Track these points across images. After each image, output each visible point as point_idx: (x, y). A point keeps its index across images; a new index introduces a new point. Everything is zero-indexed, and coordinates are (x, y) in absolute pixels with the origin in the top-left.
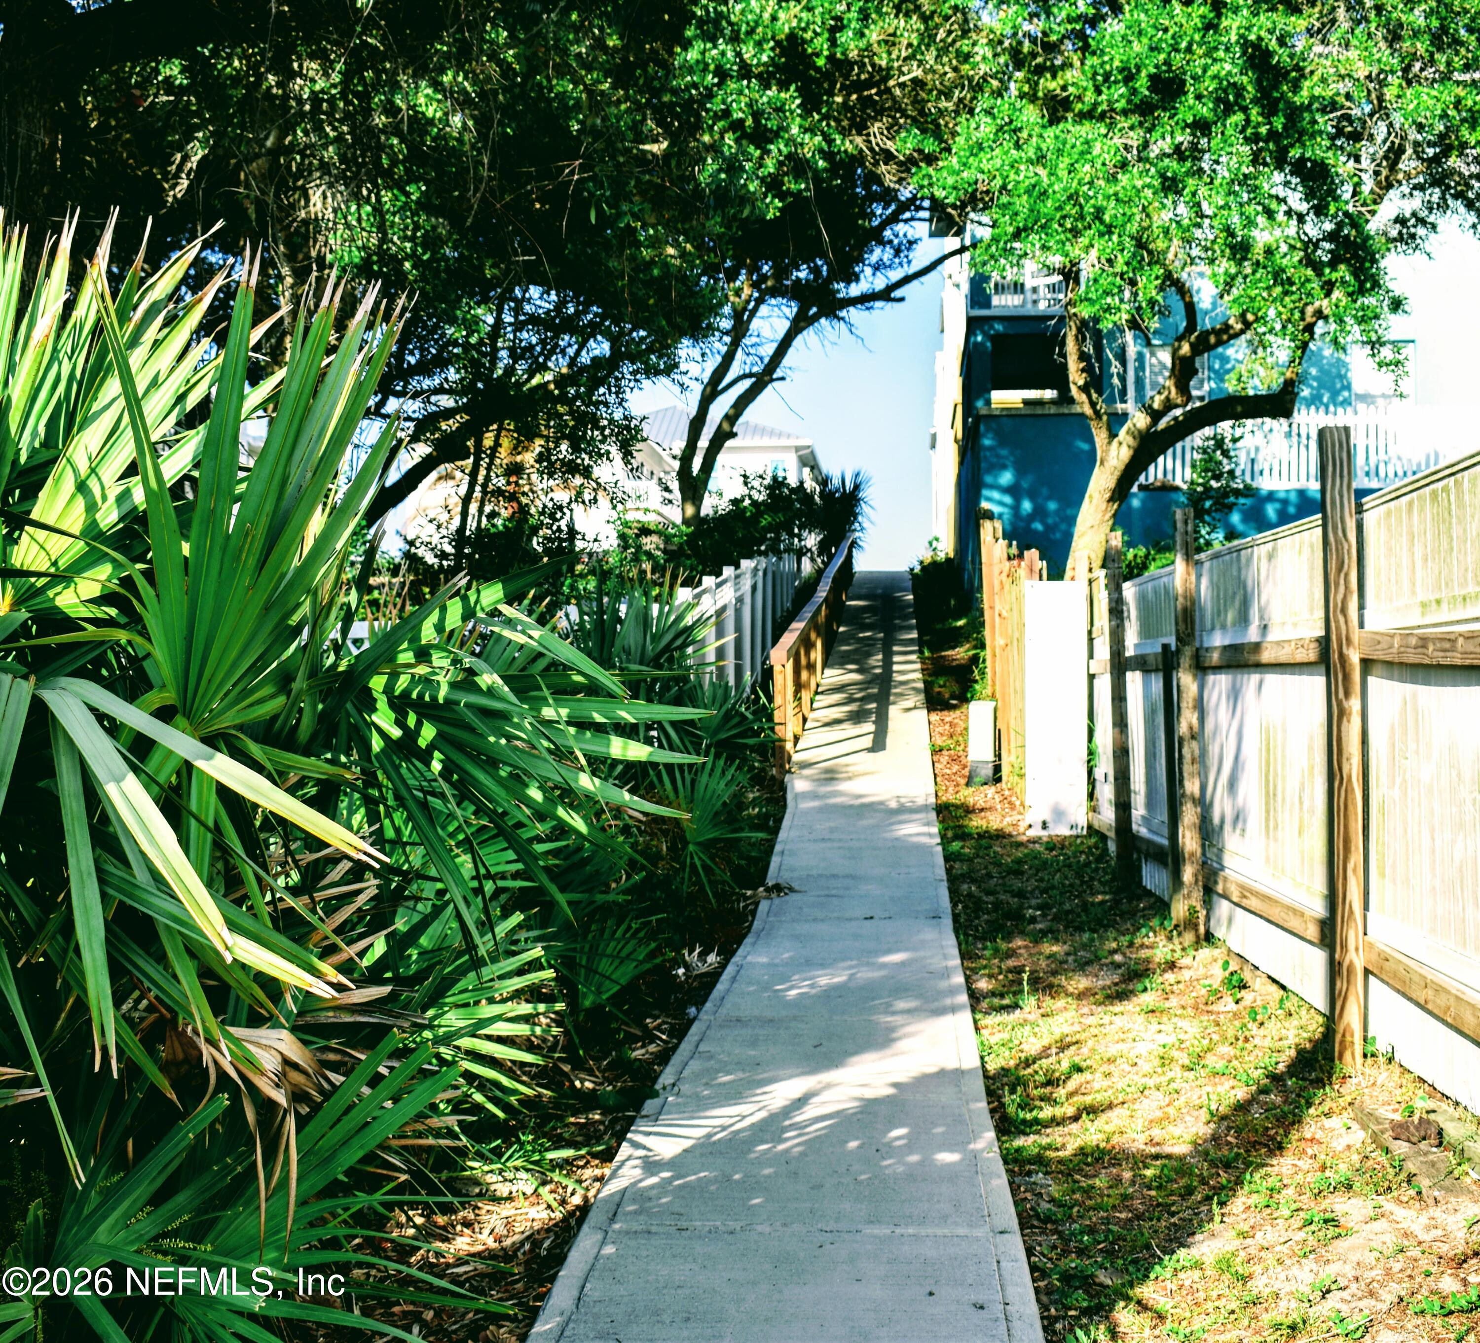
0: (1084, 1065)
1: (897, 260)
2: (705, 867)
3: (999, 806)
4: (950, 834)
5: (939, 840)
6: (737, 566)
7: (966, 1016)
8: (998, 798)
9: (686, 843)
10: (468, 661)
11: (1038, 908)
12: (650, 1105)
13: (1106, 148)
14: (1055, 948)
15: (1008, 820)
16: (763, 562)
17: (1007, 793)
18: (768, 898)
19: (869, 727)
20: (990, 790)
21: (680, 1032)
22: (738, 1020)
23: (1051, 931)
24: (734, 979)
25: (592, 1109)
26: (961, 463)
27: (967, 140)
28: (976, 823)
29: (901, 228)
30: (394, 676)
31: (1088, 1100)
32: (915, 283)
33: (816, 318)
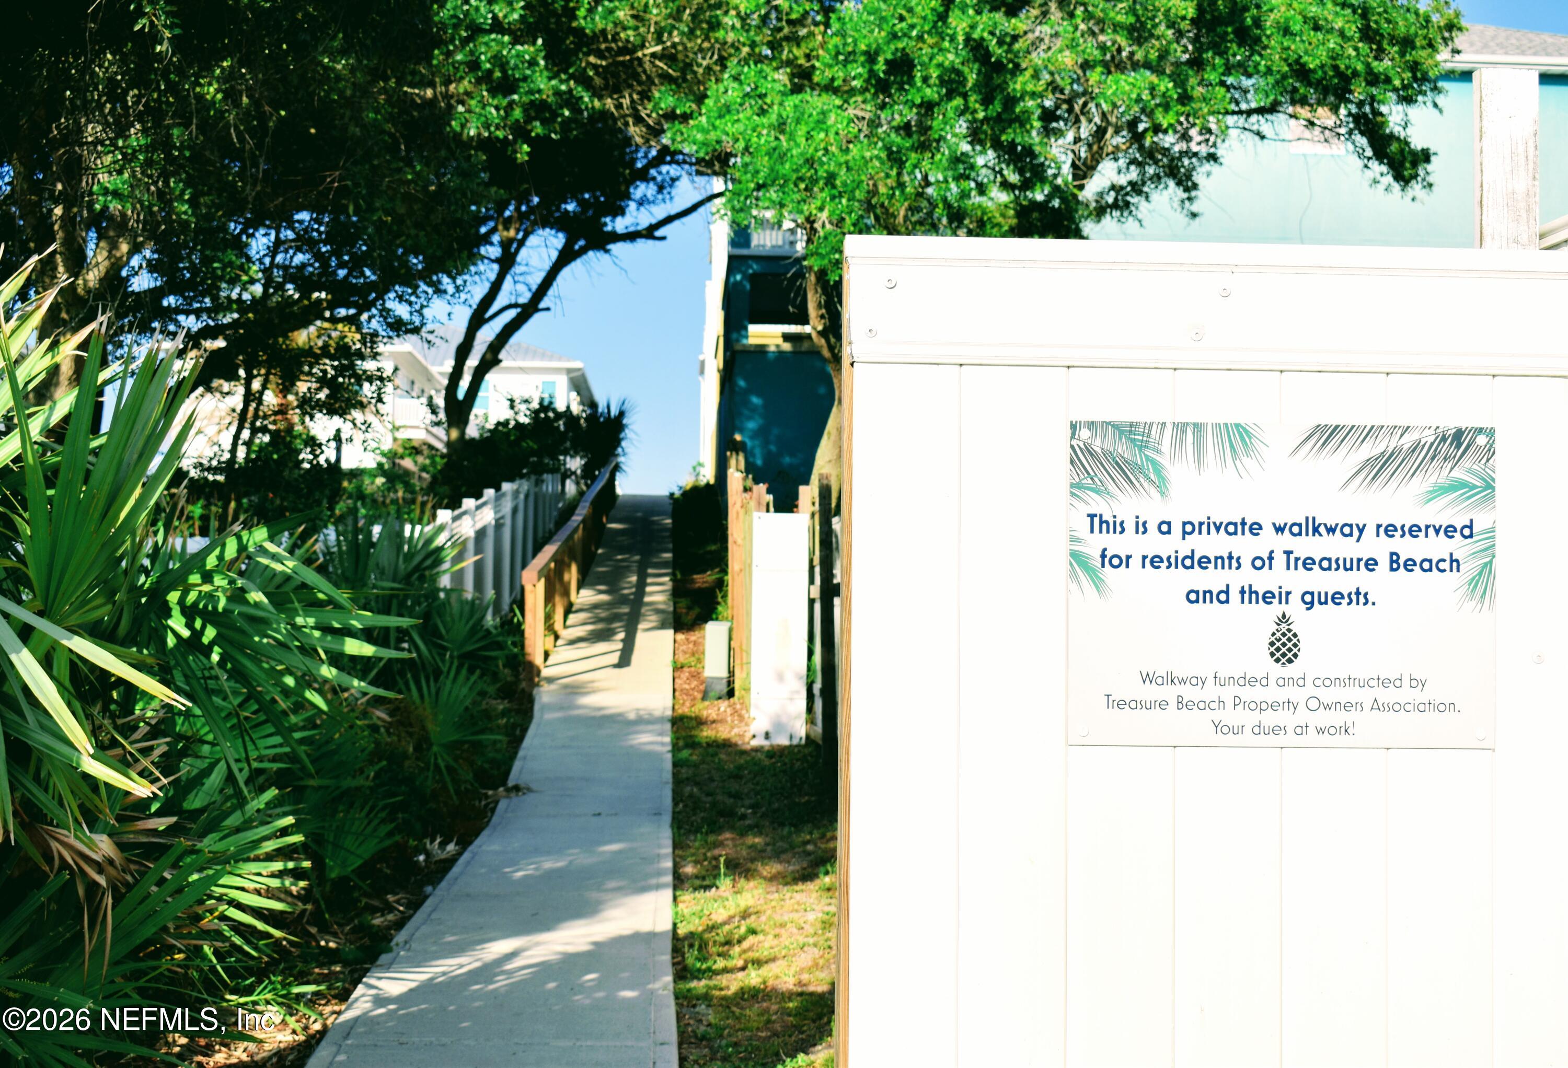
0: (759, 929)
1: (660, 197)
2: (448, 767)
3: (729, 719)
4: (681, 743)
5: (669, 748)
6: (498, 488)
7: (668, 893)
8: (729, 711)
9: (431, 745)
10: (240, 583)
11: (751, 807)
12: (384, 958)
13: (839, 119)
14: (757, 840)
15: (736, 731)
16: (524, 485)
17: (738, 707)
18: (508, 797)
19: (616, 644)
20: (723, 705)
21: (415, 905)
22: (468, 895)
23: (757, 826)
24: (468, 863)
25: (335, 963)
26: (722, 393)
27: (715, 102)
28: (707, 733)
29: (664, 169)
30: (185, 593)
31: (755, 955)
32: (677, 224)
33: (583, 251)
